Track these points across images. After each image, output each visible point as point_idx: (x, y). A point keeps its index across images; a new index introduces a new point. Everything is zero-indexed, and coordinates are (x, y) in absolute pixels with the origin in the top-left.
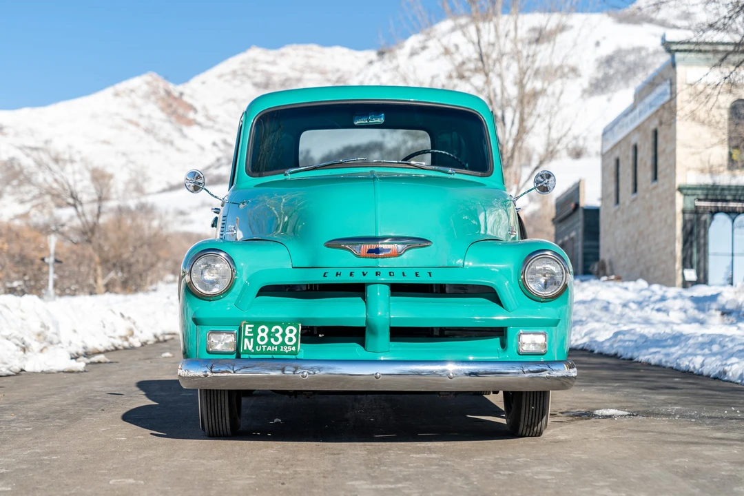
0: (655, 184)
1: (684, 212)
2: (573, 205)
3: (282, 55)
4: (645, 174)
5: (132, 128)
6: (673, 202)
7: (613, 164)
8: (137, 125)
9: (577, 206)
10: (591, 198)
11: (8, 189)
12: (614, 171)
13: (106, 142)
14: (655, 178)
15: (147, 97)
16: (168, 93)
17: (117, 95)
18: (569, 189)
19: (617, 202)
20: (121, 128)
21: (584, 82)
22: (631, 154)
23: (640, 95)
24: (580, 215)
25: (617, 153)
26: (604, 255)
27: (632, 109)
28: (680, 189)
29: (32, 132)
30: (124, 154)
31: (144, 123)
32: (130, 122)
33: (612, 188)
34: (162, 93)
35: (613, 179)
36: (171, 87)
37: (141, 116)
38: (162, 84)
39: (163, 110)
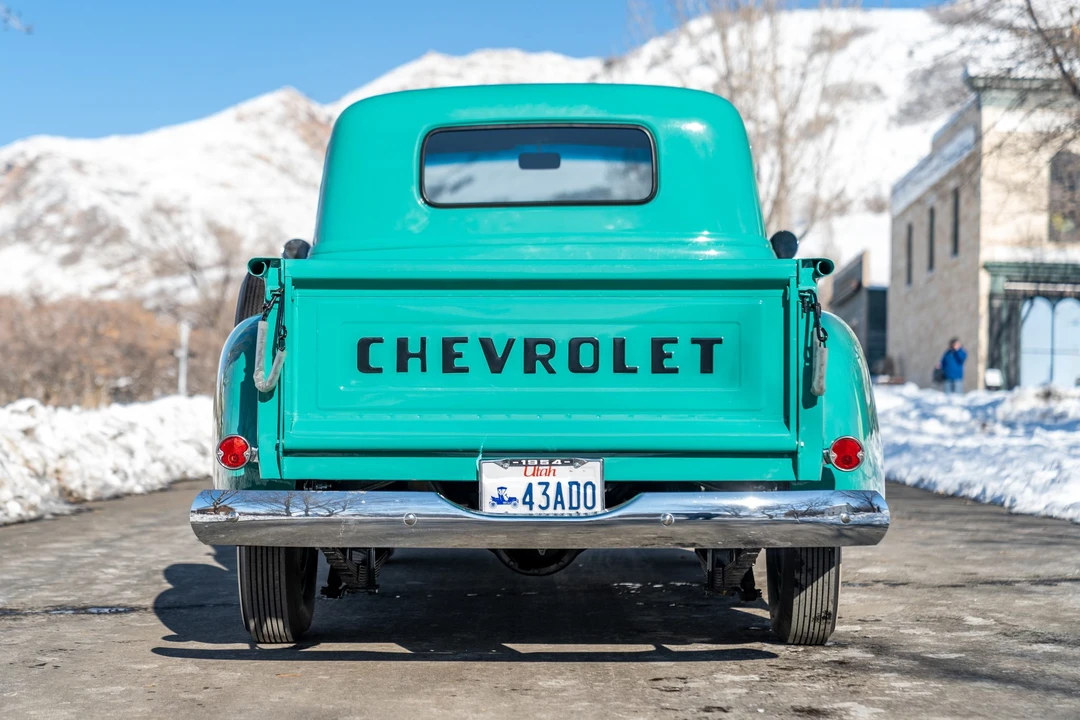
0: (955, 260)
1: (992, 296)
2: (854, 285)
3: (471, 65)
4: (943, 247)
5: (261, 166)
6: (976, 284)
7: (904, 232)
8: (267, 161)
9: (860, 286)
10: (878, 275)
11: (90, 249)
12: (905, 242)
13: (225, 185)
14: (955, 251)
15: (282, 122)
16: (312, 117)
17: (240, 119)
18: (850, 264)
19: (909, 280)
20: (244, 165)
21: (892, 107)
22: (926, 218)
23: (939, 143)
24: (863, 298)
25: (909, 218)
26: (893, 351)
27: (929, 159)
28: (986, 267)
29: (122, 171)
30: (251, 202)
31: (277, 158)
32: (259, 157)
33: (903, 263)
34: (303, 117)
35: (903, 251)
36: (316, 108)
37: (273, 149)
38: (303, 105)
39: (304, 139)
